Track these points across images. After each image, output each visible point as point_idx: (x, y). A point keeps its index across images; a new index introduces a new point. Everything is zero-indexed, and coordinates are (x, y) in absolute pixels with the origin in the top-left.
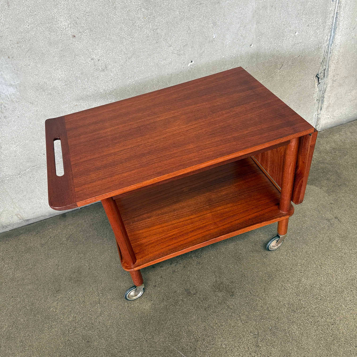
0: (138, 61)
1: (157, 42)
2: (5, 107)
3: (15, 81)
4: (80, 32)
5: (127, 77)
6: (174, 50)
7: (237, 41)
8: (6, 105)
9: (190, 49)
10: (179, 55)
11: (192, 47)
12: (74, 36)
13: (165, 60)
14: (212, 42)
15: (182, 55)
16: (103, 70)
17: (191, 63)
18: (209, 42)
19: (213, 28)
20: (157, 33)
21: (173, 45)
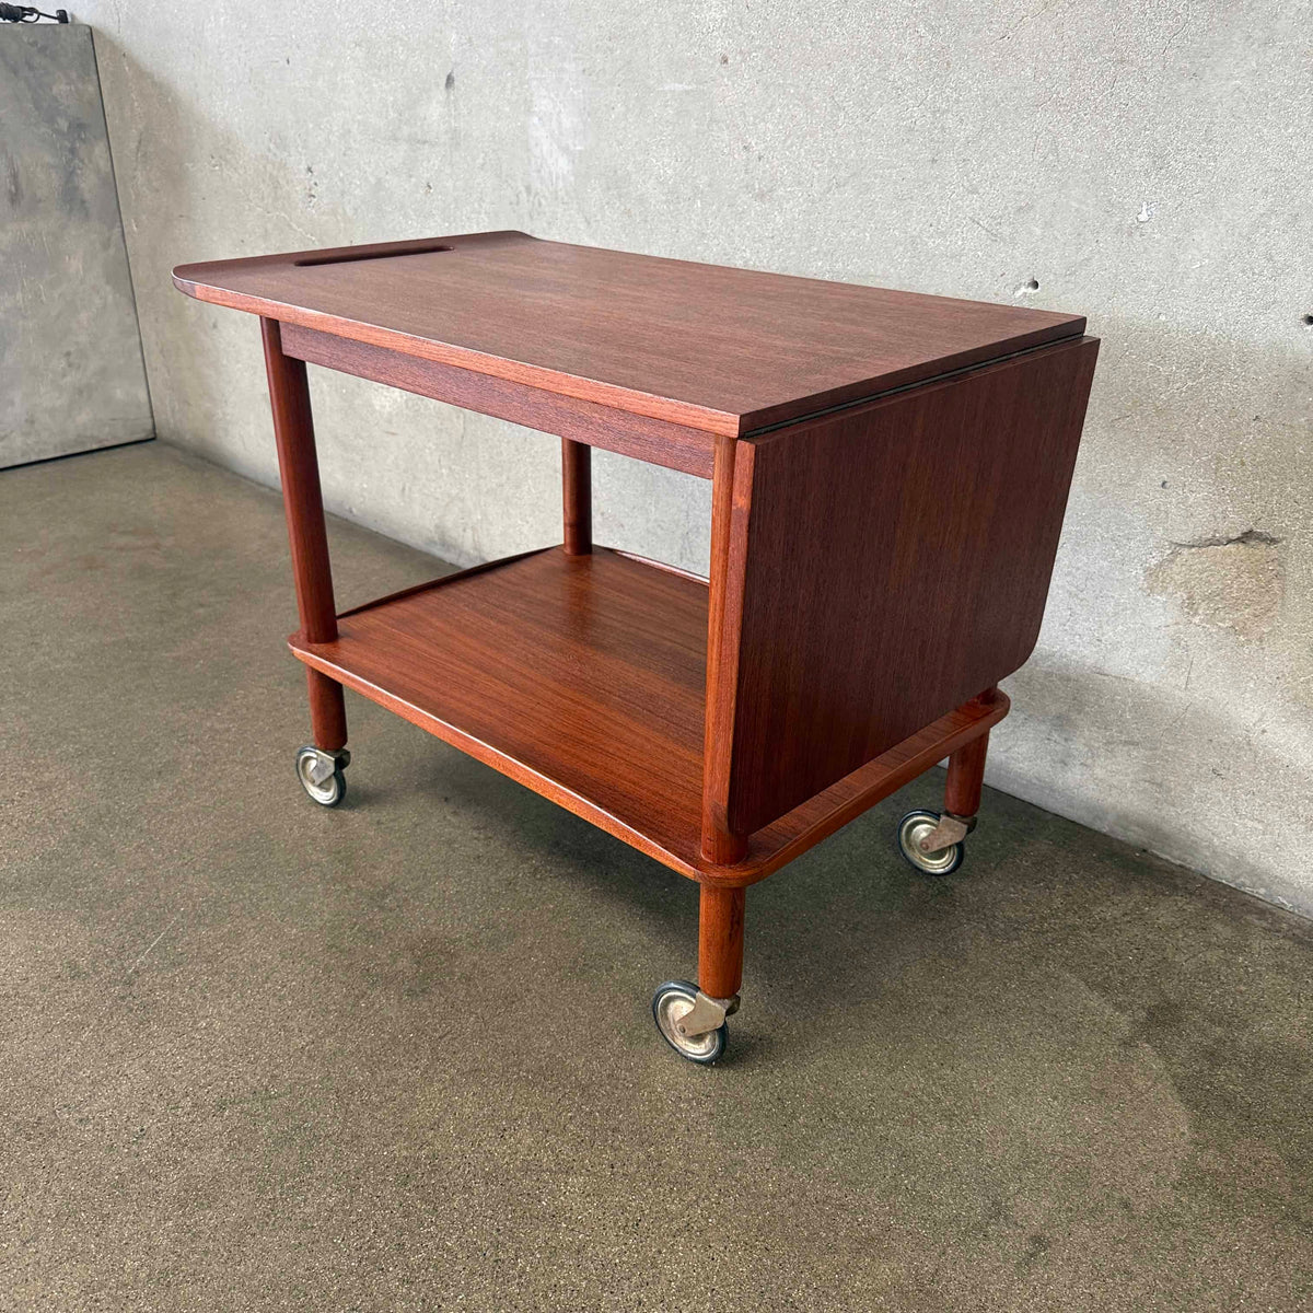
0: (861, 205)
1: (934, 161)
2: (540, 204)
3: (577, 142)
4: (741, 52)
5: (815, 249)
6: (981, 209)
7: (1243, 271)
8: (543, 202)
9: (1038, 231)
10: (995, 237)
11: (1048, 225)
12: (726, 61)
13: (943, 235)
14: (1130, 234)
15: (1004, 240)
16: (761, 196)
17: (1031, 290)
18: (1118, 230)
19: (1147, 174)
20: (943, 129)
21: (981, 191)
